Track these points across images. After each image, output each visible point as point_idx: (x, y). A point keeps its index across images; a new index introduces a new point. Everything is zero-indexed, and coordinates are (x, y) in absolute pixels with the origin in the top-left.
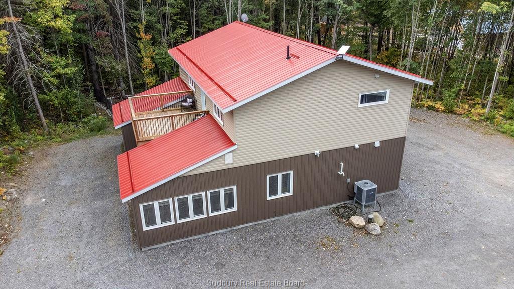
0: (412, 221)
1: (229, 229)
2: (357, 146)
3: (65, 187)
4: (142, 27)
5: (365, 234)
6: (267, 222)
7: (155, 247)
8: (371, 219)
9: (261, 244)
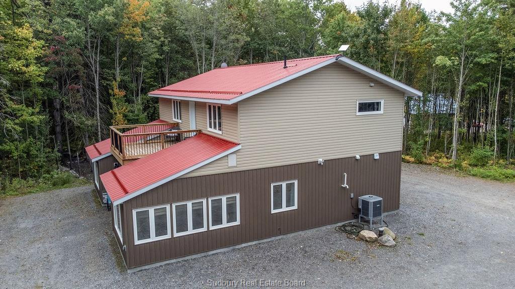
0: (423, 235)
1: (231, 248)
2: (358, 157)
3: (25, 228)
4: (115, 84)
5: (379, 246)
6: (272, 241)
7: (147, 267)
8: (382, 231)
9: (270, 260)
